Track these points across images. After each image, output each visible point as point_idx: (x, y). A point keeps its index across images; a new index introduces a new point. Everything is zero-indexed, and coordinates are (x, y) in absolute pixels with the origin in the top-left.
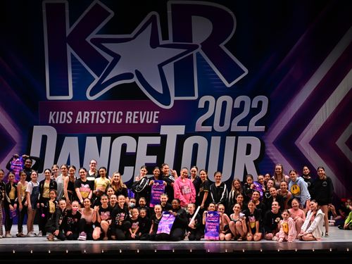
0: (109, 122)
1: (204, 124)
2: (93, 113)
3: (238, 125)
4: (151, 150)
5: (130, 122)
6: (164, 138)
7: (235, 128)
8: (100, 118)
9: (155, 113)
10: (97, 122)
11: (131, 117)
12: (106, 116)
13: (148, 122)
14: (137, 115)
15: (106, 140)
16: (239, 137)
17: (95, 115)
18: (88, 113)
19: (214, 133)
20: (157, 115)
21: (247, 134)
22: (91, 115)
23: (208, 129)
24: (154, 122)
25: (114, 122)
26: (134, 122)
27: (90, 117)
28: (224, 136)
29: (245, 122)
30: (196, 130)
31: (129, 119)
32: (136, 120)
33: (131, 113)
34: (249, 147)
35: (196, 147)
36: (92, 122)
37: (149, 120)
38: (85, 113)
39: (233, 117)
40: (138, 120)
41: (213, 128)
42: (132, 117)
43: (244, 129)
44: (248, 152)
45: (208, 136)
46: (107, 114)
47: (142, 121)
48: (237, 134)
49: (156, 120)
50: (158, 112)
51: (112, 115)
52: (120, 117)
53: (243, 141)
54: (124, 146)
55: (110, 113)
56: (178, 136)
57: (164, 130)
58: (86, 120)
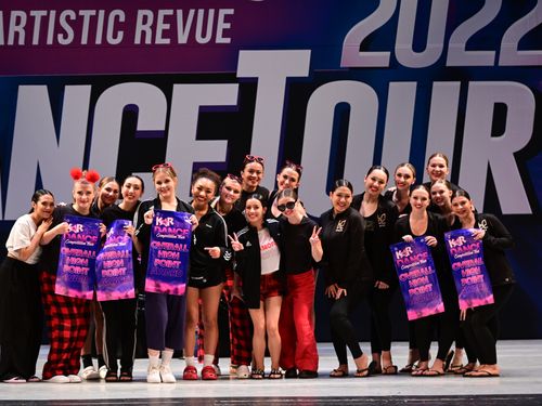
0: (84, 41)
1: (366, 46)
2: (38, 14)
3: (467, 49)
4: (211, 123)
5: (148, 41)
6: (249, 88)
7: (459, 57)
8: (58, 29)
9: (223, 12)
10: (50, 41)
11: (149, 27)
12: (77, 25)
13: (199, 39)
14: (167, 19)
15: (76, 96)
16: (471, 83)
17: (45, 20)
18: (23, 15)
19: (397, 72)
20: (227, 19)
21: (496, 73)
22: (31, 20)
23: (380, 59)
24: (220, 40)
25: (98, 41)
26: (159, 40)
27: (29, 29)
28: (425, 79)
29: (487, 39)
30: (343, 64)
31: (144, 33)
32: (165, 34)
33: (150, 14)
34: (500, 112)
35: (342, 113)
36: (35, 41)
37: (204, 35)
38: (14, 14)
39: (451, 26)
40: (171, 33)
41: (393, 57)
42: (154, 28)
43: (485, 58)
44: (498, 128)
45: (379, 80)
46: (80, 19)
47: (183, 39)
48: (465, 75)
49: (226, 33)
50: (231, 11)
51: (94, 20)
52: (118, 26)
53: (483, 95)
54: (130, 114)
55: (87, 14)
56: (289, 80)
57: (249, 63)
58: (17, 34)
